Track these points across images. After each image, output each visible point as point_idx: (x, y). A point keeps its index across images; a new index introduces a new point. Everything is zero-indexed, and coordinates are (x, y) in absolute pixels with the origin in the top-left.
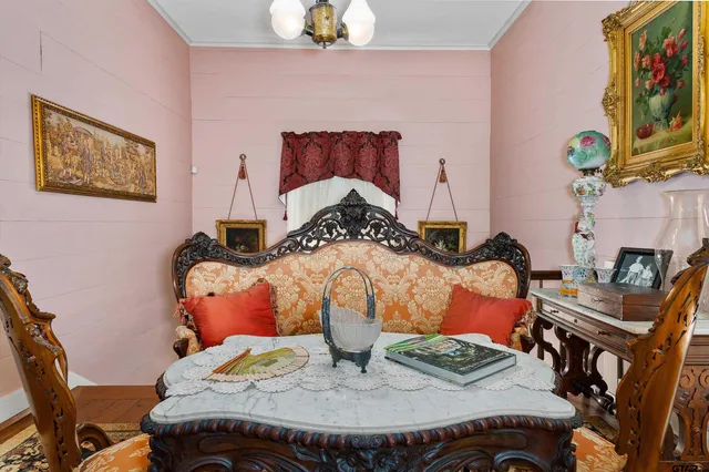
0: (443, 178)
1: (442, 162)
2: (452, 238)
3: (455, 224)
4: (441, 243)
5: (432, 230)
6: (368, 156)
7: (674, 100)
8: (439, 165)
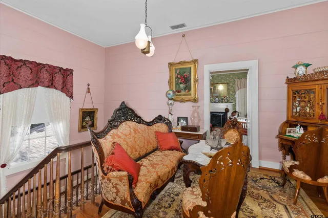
0: (89, 92)
1: (88, 85)
2: (92, 115)
3: (93, 109)
4: (88, 117)
5: (85, 112)
6: (59, 78)
7: (187, 86)
8: (87, 86)
